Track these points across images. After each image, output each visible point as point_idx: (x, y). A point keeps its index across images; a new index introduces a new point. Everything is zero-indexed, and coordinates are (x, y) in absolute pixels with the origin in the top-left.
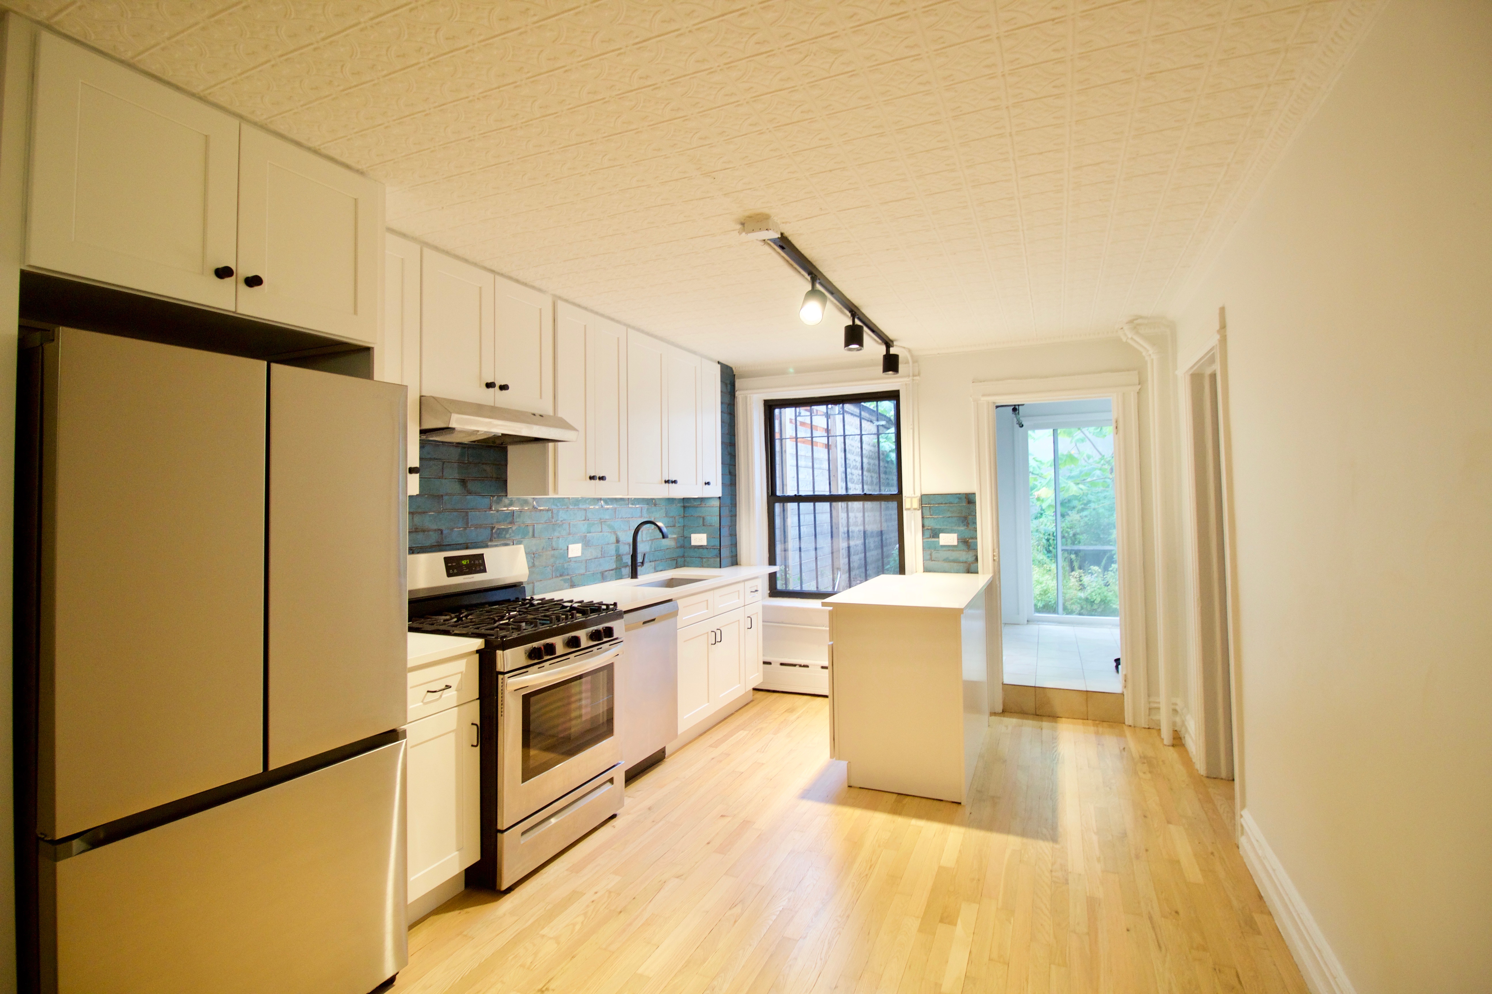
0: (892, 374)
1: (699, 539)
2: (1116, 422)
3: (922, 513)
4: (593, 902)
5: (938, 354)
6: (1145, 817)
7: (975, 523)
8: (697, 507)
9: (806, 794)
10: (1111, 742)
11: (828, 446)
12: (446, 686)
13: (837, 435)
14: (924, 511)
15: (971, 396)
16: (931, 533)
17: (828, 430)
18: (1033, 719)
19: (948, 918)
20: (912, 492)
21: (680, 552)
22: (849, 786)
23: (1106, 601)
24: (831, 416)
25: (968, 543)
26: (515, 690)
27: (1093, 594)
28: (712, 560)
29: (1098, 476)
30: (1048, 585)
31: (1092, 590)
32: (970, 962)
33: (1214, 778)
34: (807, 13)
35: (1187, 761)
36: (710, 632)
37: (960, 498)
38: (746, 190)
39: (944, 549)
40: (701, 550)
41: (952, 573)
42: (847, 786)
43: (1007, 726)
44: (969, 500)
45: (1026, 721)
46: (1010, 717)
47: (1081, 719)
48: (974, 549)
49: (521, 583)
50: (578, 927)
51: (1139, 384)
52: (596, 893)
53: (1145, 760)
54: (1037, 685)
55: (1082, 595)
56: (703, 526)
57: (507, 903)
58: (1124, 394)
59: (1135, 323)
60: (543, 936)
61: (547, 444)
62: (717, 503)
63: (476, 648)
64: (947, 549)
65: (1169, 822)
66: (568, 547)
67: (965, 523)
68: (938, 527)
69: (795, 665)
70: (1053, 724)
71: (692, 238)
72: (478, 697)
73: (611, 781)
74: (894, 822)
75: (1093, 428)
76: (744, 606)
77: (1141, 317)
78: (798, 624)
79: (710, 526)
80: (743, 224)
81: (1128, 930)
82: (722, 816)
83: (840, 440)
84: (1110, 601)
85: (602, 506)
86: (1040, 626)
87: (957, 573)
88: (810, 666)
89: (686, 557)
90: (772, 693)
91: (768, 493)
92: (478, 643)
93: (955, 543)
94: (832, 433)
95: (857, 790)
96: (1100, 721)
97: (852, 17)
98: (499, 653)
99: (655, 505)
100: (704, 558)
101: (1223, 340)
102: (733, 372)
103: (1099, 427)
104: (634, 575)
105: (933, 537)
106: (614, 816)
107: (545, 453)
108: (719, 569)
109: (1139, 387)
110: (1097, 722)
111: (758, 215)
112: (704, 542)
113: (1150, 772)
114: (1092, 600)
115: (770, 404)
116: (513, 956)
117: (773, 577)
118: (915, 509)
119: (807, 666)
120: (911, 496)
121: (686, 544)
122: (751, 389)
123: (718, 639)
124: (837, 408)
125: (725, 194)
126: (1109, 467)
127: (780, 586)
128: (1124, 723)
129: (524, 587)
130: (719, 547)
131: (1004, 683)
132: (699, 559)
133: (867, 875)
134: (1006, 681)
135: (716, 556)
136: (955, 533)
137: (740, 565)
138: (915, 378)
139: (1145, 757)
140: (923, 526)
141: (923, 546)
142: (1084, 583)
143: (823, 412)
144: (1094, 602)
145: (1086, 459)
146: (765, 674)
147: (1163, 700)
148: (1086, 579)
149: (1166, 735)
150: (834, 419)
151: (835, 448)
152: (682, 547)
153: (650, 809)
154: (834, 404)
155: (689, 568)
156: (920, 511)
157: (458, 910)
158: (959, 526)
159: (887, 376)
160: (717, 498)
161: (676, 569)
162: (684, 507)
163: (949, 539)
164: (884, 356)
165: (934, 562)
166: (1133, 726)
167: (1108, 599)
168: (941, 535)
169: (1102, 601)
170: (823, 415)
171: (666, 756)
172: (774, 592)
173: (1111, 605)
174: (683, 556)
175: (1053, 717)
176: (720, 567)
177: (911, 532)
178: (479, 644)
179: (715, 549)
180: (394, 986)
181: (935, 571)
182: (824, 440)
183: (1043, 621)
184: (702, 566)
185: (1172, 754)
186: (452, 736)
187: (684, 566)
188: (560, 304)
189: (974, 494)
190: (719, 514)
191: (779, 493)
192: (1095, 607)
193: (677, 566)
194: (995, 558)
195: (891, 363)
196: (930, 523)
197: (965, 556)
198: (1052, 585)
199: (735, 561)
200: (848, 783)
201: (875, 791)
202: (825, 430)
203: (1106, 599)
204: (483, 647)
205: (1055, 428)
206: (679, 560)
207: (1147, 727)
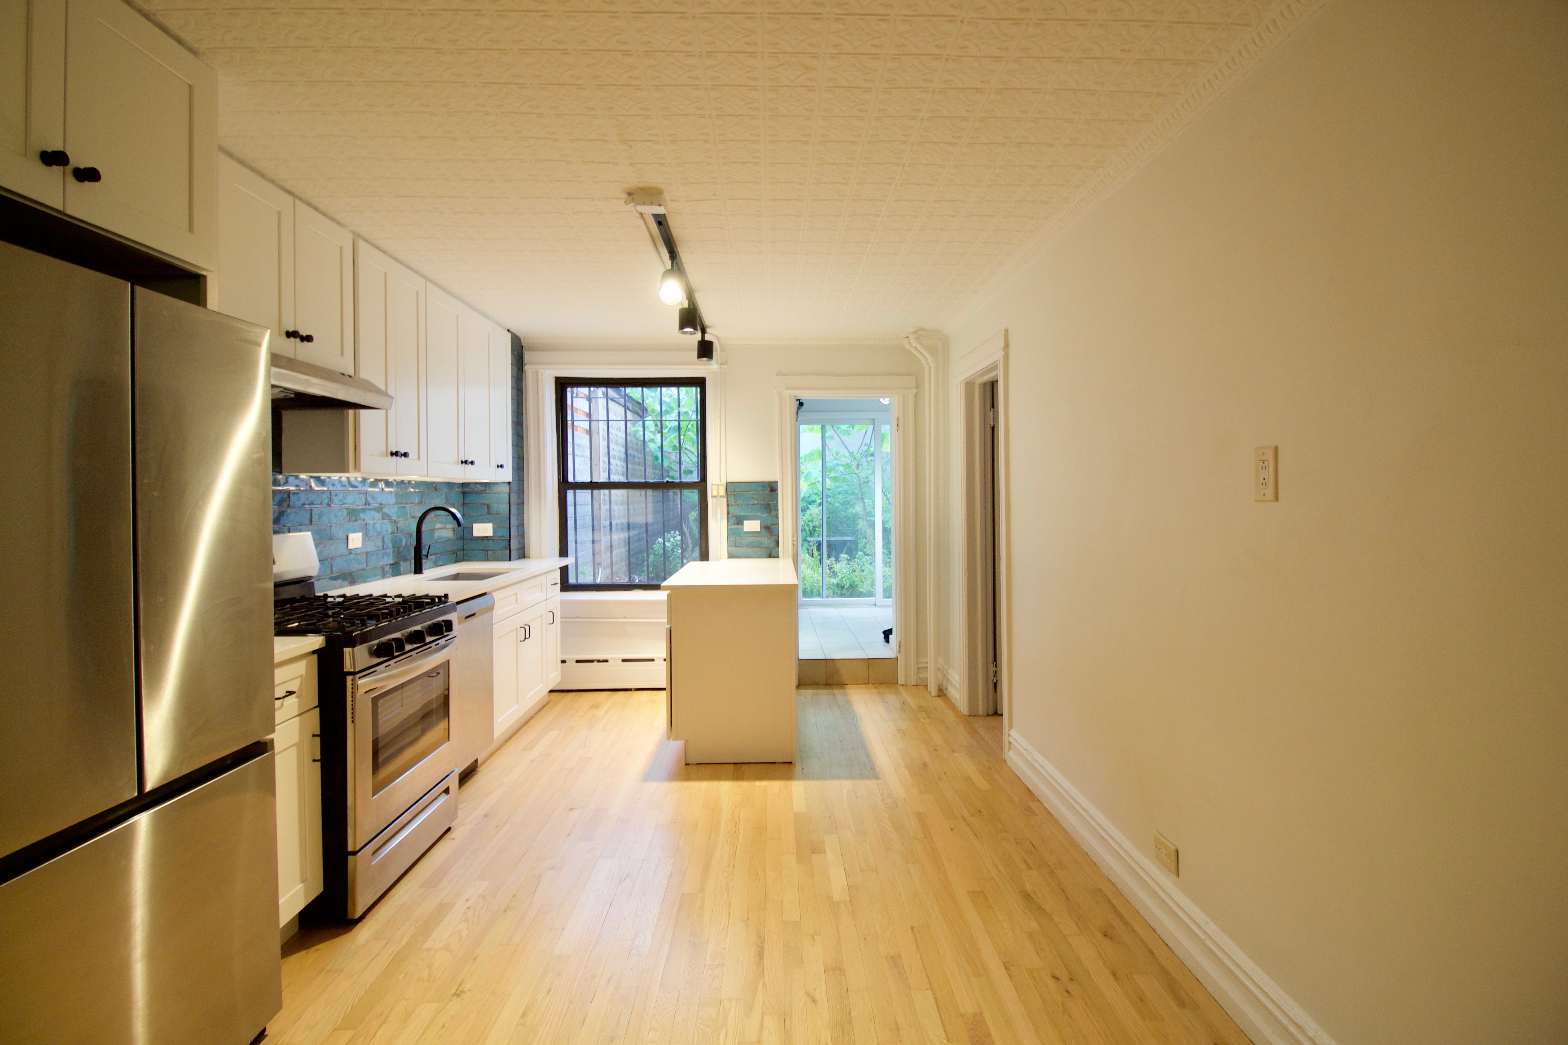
0: (705, 361)
1: (483, 529)
2: (898, 420)
3: (727, 501)
4: (468, 908)
5: (745, 344)
6: (936, 750)
7: (777, 510)
8: (481, 493)
9: (647, 777)
10: (892, 698)
11: (590, 432)
12: (287, 692)
13: (600, 419)
14: (729, 498)
15: (775, 389)
16: (735, 521)
17: (589, 415)
18: (825, 689)
19: (817, 849)
20: (719, 480)
21: (460, 544)
22: (686, 764)
23: (854, 586)
24: (593, 399)
25: (770, 529)
26: (365, 692)
27: (844, 579)
28: (500, 552)
29: (841, 472)
30: (805, 573)
31: (843, 576)
32: (847, 876)
33: (974, 716)
34: (804, 32)
35: (953, 707)
36: (519, 628)
37: (763, 486)
38: (655, 163)
39: (747, 535)
40: (485, 542)
41: (754, 558)
42: (684, 764)
43: (805, 697)
44: (772, 488)
45: (819, 691)
46: (806, 689)
47: (863, 684)
48: (776, 535)
49: (310, 577)
50: (464, 933)
51: (916, 388)
52: (467, 900)
53: (922, 709)
54: (827, 658)
55: (834, 581)
56: (488, 515)
57: (363, 933)
58: (904, 395)
59: (919, 333)
60: (429, 950)
61: (345, 411)
62: (506, 489)
63: (317, 647)
64: (751, 535)
65: (954, 752)
66: (347, 536)
67: (768, 510)
68: (742, 514)
69: (592, 661)
70: (843, 690)
71: (567, 198)
72: (317, 704)
73: (447, 791)
74: (740, 786)
75: (847, 426)
76: (546, 600)
77: (923, 329)
78: (596, 618)
79: (497, 514)
80: (629, 194)
81: (952, 830)
82: (570, 809)
83: (603, 426)
84: (857, 585)
85: (383, 489)
86: (808, 609)
87: (760, 558)
88: (609, 661)
89: (466, 550)
90: (567, 693)
91: (559, 479)
92: (316, 641)
93: (759, 530)
94: (594, 418)
95: (695, 767)
96: (878, 684)
97: (837, 45)
98: (347, 651)
99: (436, 489)
100: (489, 550)
101: (1006, 357)
102: (521, 342)
103: (851, 425)
104: (418, 570)
105: (738, 524)
106: (449, 829)
107: (344, 422)
108: (508, 563)
109: (916, 390)
110: (877, 685)
111: (650, 188)
112: (490, 533)
113: (928, 718)
114: (842, 585)
115: (562, 381)
116: (402, 975)
117: (564, 571)
118: (721, 497)
119: (607, 661)
120: (717, 483)
121: (467, 535)
122: (542, 364)
123: (527, 636)
124: (601, 391)
125: (632, 164)
126: (856, 463)
127: (572, 580)
128: (898, 683)
129: (313, 583)
130: (508, 538)
131: (800, 658)
132: (483, 552)
133: (735, 831)
134: (801, 657)
135: (505, 548)
136: (758, 520)
137: (529, 558)
138: (723, 366)
139: (921, 707)
140: (728, 514)
141: (728, 533)
142: (835, 570)
143: (585, 395)
144: (844, 587)
145: (835, 455)
146: (563, 673)
147: (930, 660)
148: (837, 567)
149: (933, 688)
150: (597, 403)
151: (597, 435)
152: (462, 538)
153: (486, 816)
154: (596, 387)
155: (471, 562)
156: (726, 499)
157: (304, 950)
158: (762, 513)
159: (700, 362)
160: (507, 483)
161: (457, 564)
162: (464, 493)
163: (752, 526)
164: (699, 342)
165: (737, 548)
166: (904, 685)
167: (856, 583)
168: (745, 522)
169: (851, 585)
170: (584, 398)
171: (478, 765)
172: (566, 586)
173: (858, 589)
174: (463, 549)
175: (841, 685)
176: (510, 560)
177: (717, 520)
178: (321, 642)
179: (503, 540)
180: (267, 1036)
181: (738, 557)
182: (586, 425)
183: (810, 605)
184: (487, 560)
185: (939, 702)
186: (294, 750)
187: (464, 560)
188: (362, 244)
189: (777, 482)
190: (508, 501)
191: (571, 479)
192: (844, 592)
193: (457, 561)
194: (794, 543)
195: (705, 350)
196: (735, 510)
197: (767, 541)
198: (808, 573)
199: (523, 555)
200: (685, 761)
201: (712, 765)
202: (587, 415)
203: (854, 584)
204: (324, 645)
205: (823, 424)
206: (459, 553)
207: (916, 684)
